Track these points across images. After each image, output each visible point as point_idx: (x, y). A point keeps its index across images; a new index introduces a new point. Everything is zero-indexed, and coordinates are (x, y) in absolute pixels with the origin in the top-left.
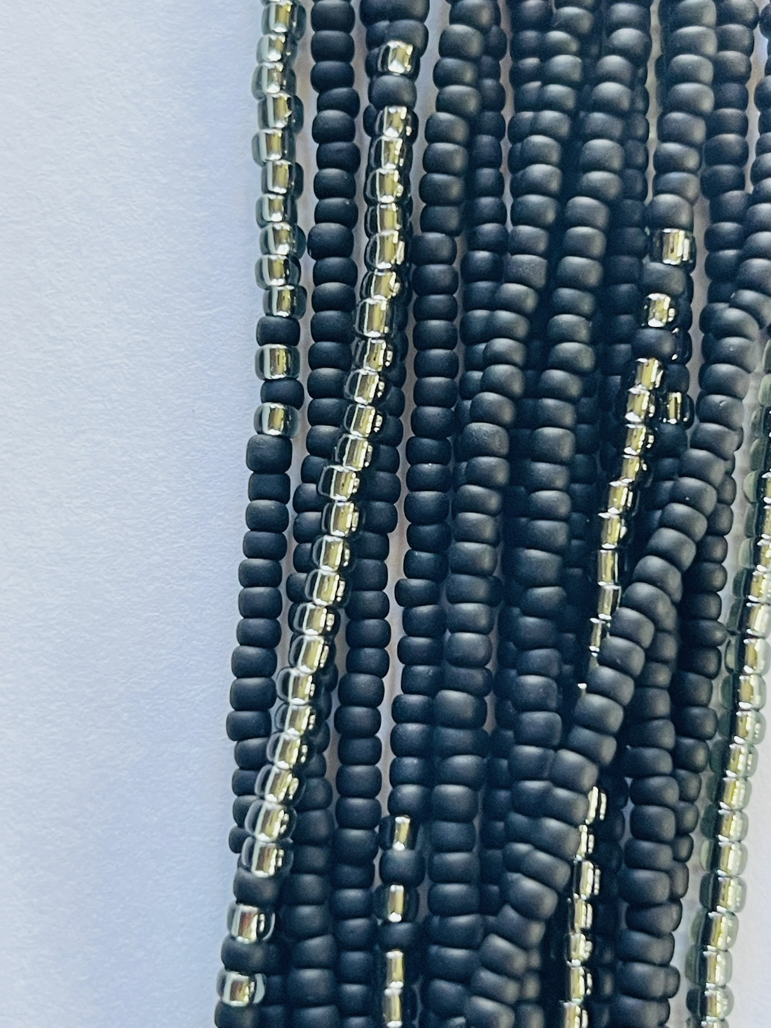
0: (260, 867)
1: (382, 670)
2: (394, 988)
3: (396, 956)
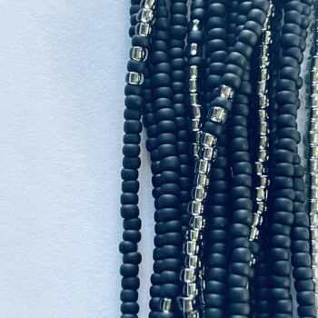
0: (142, 33)
3: (194, 67)
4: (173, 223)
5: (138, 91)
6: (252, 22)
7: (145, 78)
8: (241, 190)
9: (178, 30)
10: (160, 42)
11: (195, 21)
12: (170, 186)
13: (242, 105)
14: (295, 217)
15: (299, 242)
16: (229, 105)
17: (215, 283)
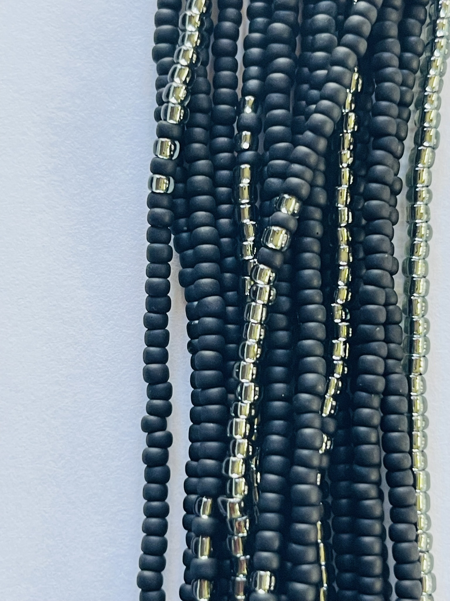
0: (171, 118)
1: (238, 21)
2: (245, 182)
3: (246, 167)
4: (215, 391)
5: (165, 201)
6: (325, 103)
7: (176, 183)
8: (310, 346)
9: (223, 111)
10: (198, 130)
11: (247, 98)
12: (211, 338)
13: (312, 222)
14: (388, 383)
15: (393, 417)
16: (293, 224)
17: (272, 477)
